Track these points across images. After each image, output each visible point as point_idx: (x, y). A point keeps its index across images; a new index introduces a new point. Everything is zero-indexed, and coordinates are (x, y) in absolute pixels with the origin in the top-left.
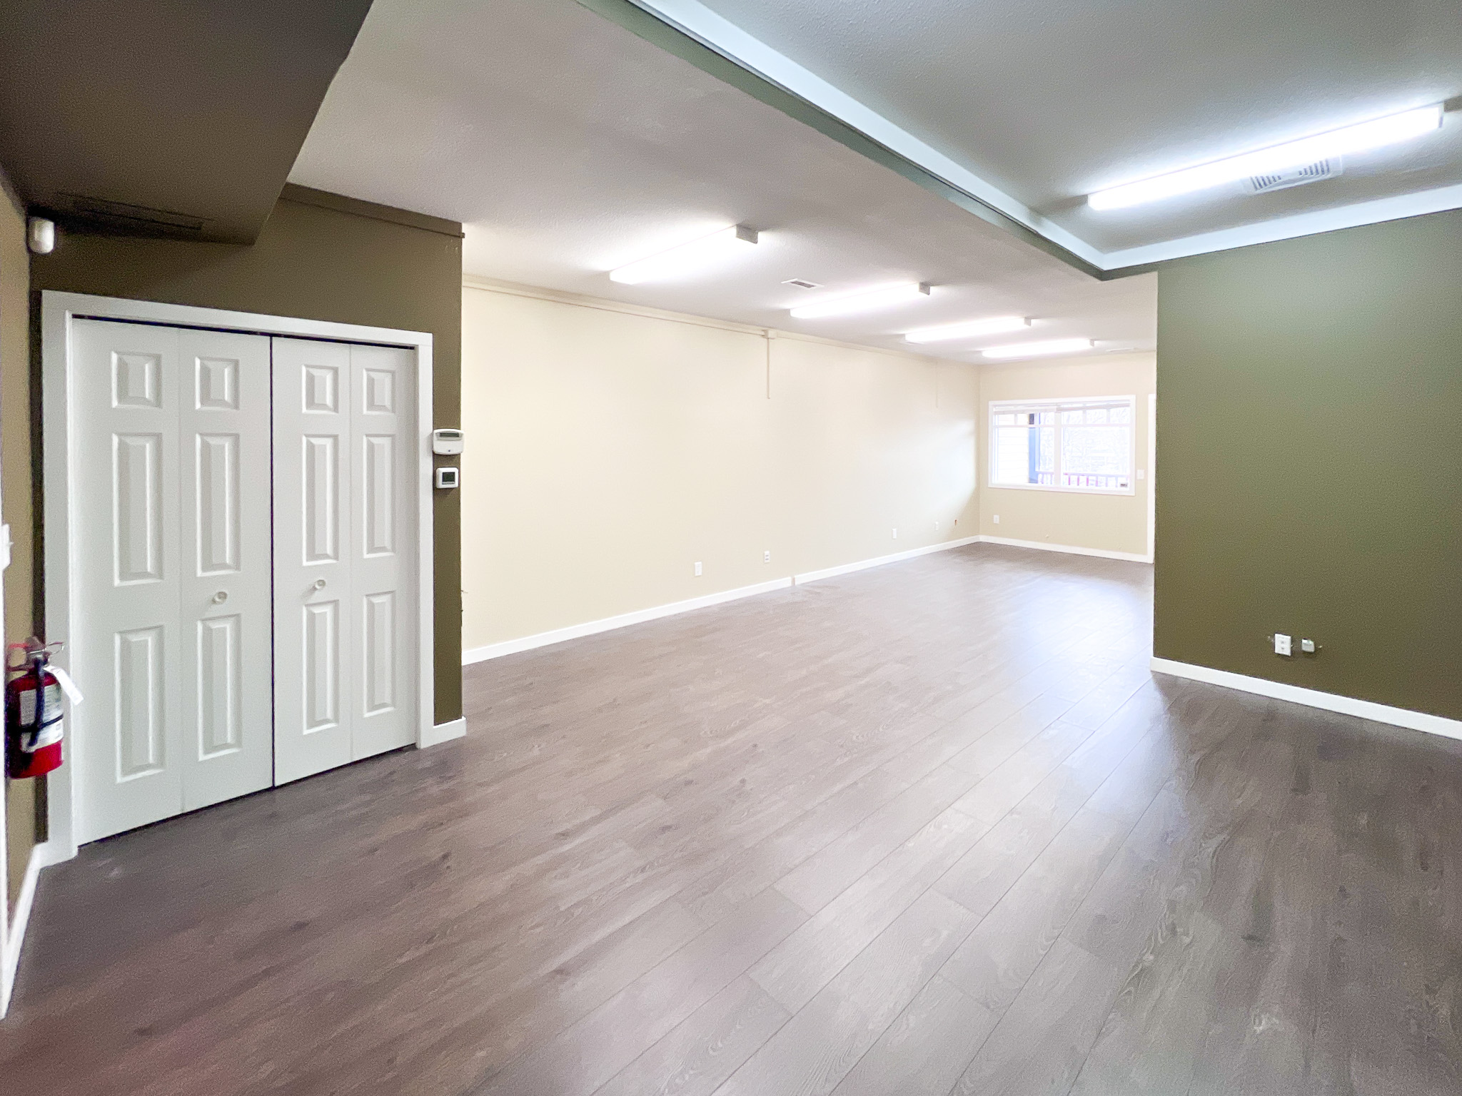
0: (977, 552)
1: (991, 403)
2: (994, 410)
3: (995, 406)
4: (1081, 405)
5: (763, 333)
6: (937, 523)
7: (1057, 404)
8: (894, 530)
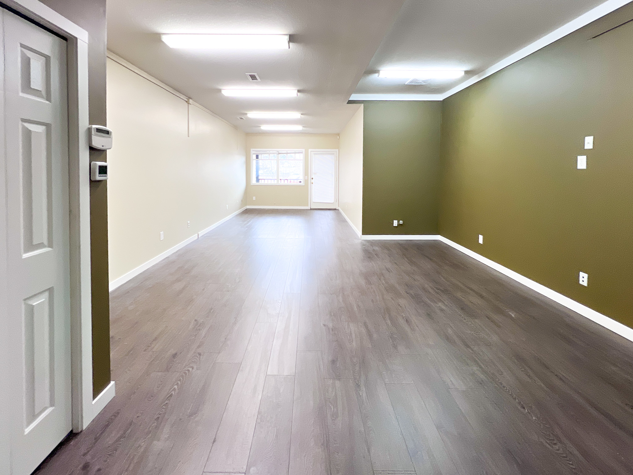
0: (247, 212)
1: (252, 150)
2: (253, 153)
3: (253, 151)
4: (286, 152)
5: (187, 100)
6: (237, 201)
7: (278, 151)
8: (227, 205)
